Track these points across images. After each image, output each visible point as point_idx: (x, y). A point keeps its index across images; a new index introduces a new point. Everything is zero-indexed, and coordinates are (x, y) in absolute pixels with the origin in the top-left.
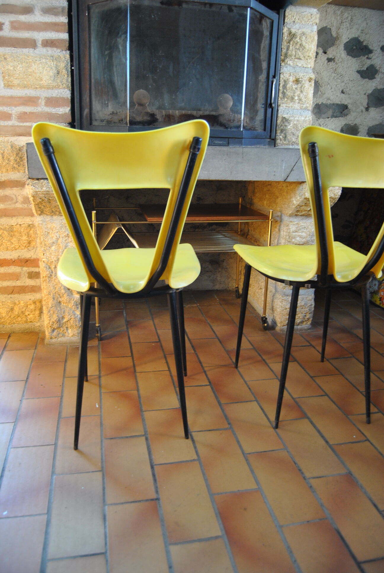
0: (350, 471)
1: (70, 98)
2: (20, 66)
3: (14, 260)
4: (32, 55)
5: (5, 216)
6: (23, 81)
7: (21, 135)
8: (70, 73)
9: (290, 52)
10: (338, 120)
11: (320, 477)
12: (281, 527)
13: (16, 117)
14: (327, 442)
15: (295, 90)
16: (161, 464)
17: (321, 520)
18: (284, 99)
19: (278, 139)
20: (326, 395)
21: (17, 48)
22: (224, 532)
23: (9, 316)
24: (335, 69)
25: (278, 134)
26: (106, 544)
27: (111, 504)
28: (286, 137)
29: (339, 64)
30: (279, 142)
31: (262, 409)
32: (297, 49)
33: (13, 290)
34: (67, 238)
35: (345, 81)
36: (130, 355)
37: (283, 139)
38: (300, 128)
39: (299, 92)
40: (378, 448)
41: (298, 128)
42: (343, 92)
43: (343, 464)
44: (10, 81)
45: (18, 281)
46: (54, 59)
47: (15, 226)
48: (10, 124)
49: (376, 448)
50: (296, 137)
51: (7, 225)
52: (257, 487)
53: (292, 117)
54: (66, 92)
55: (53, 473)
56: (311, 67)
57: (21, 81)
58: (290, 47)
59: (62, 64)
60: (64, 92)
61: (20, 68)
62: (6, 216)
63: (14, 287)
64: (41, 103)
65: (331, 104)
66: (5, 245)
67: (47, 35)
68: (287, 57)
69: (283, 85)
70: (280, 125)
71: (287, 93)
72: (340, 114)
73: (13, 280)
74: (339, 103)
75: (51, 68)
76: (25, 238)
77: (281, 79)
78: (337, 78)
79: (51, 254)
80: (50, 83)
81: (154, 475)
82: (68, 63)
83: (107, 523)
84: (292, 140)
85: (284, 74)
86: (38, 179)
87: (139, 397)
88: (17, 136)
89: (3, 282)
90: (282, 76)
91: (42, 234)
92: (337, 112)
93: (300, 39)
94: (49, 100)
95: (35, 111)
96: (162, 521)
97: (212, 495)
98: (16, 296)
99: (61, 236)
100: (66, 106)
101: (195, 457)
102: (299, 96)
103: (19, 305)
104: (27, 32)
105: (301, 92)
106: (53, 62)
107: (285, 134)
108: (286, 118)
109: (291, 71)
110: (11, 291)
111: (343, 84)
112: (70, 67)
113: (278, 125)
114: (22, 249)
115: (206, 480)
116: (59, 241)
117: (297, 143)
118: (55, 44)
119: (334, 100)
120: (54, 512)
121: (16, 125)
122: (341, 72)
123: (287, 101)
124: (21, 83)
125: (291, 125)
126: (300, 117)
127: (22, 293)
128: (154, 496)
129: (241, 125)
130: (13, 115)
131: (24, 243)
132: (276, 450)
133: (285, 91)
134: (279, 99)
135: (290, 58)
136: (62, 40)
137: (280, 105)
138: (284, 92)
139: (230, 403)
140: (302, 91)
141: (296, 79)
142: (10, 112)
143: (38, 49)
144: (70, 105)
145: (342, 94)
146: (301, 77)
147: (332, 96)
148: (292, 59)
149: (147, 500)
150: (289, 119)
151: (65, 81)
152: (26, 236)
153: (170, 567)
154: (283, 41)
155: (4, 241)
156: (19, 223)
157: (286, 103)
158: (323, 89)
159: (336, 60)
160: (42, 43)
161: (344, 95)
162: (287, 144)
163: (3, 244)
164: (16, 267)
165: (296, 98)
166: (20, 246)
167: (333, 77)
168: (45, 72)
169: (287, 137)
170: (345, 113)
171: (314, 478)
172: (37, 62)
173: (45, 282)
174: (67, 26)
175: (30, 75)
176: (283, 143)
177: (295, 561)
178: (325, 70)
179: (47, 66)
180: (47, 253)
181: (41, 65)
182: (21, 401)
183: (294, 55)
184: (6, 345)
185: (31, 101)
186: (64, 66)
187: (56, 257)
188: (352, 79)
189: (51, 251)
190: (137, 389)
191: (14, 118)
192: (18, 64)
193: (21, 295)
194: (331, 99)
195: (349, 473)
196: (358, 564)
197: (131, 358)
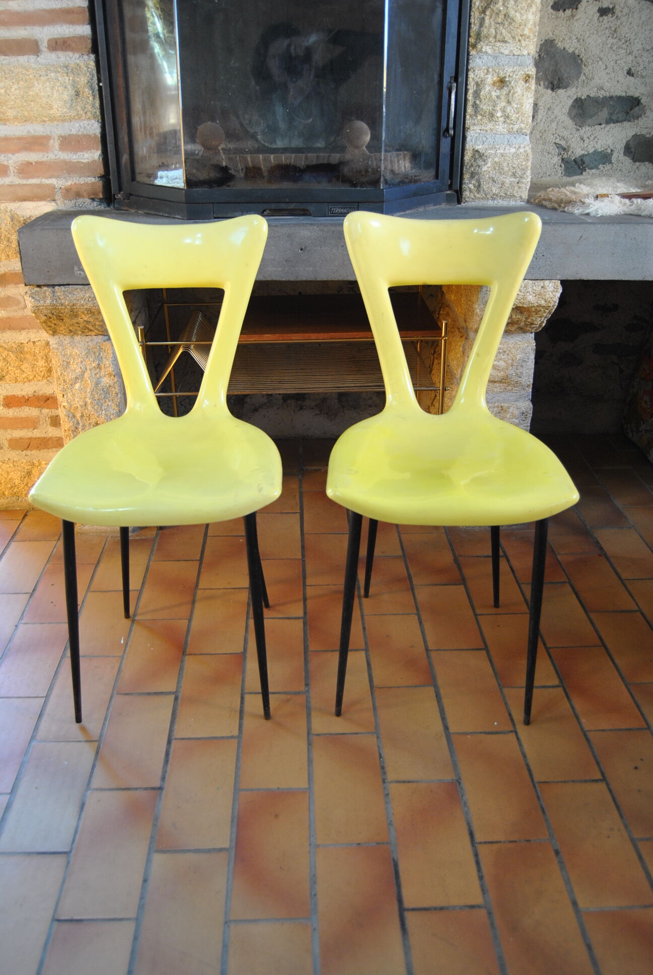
0: (460, 778)
1: (99, 136)
2: (16, 86)
3: (27, 397)
4: (34, 66)
5: (9, 329)
6: (22, 110)
7: (25, 200)
8: (97, 93)
9: (485, 31)
10: (619, 127)
11: (409, 782)
12: (317, 846)
13: (16, 171)
14: (446, 728)
15: (496, 99)
16: (183, 739)
17: (378, 844)
18: (477, 116)
19: (465, 190)
20: (486, 648)
21: (9, 56)
22: (234, 843)
23: (25, 484)
24: (613, 29)
25: (466, 180)
26: (74, 841)
27: (97, 789)
28: (479, 186)
29: (624, 19)
30: (469, 195)
31: (369, 664)
32: (499, 24)
33: (29, 445)
34: (98, 370)
35: (634, 53)
36: (198, 558)
37: (476, 189)
38: (506, 169)
39: (503, 104)
40: (525, 746)
41: (503, 169)
42: (629, 73)
43: (455, 765)
44: (2, 112)
45: (36, 430)
46: (70, 71)
47: (27, 345)
48: (7, 183)
49: (520, 745)
50: (500, 186)
51: (15, 342)
52: (307, 786)
53: (492, 148)
54: (92, 126)
55: (33, 738)
56: (529, 54)
57: (18, 112)
58: (484, 20)
59: (82, 79)
60: (90, 126)
61: (16, 89)
62: (11, 330)
63: (30, 439)
64: (53, 146)
65: (606, 97)
66: (12, 374)
67: (56, 31)
68: (480, 39)
69: (474, 91)
70: (470, 164)
71: (481, 106)
72: (625, 114)
73: (28, 427)
74: (624, 94)
75: (65, 87)
76: (41, 363)
77: (470, 80)
78: (619, 47)
79: (74, 395)
80: (66, 113)
81: (167, 754)
82: (93, 76)
83: (84, 813)
84: (492, 191)
85: (476, 71)
86: (39, 286)
87: (188, 631)
88: (18, 201)
89: (13, 431)
90: (471, 75)
91: (59, 364)
92: (617, 114)
93: (503, 4)
94: (66, 139)
95: (44, 159)
96: (156, 819)
97: (237, 790)
98: (35, 452)
99: (88, 367)
100: (93, 149)
101: (236, 732)
102: (503, 111)
103: (39, 467)
104: (23, 28)
105: (509, 102)
106: (67, 76)
107: (478, 181)
108: (481, 152)
109: (489, 64)
110: (27, 445)
111: (630, 58)
112: (96, 82)
113: (466, 164)
114: (39, 380)
115: (237, 768)
116: (86, 375)
117: (501, 196)
118: (69, 45)
119: (612, 90)
120: (21, 791)
121: (17, 183)
122: (627, 35)
123: (481, 120)
124: (19, 115)
125: (489, 164)
126: (508, 147)
127: (44, 449)
128: (157, 784)
129: (380, 178)
130: (11, 168)
131: (41, 372)
132: (361, 733)
133: (478, 102)
134: (468, 117)
135: (487, 42)
136: (81, 38)
137: (468, 129)
138: (476, 104)
139: (323, 651)
140: (510, 100)
141: (498, 79)
142: (6, 163)
143: (42, 56)
144: (100, 147)
145: (629, 78)
146: (508, 74)
147: (608, 82)
148: (490, 42)
149: (146, 789)
150: (485, 155)
151: (89, 107)
152: (44, 361)
153: (145, 880)
154: (473, 9)
155: (10, 368)
156: (32, 340)
157: (481, 124)
158: (590, 70)
159: (617, 11)
160: (48, 45)
161: (632, 78)
162: (482, 199)
163: (10, 372)
164: (31, 408)
165: (499, 114)
166: (35, 376)
167: (609, 46)
168: (55, 94)
169: (482, 186)
170: (635, 114)
171: (399, 782)
172: (42, 78)
173: (68, 438)
174: (87, 14)
175: (32, 101)
176: (475, 196)
177: (315, 895)
178: (593, 34)
179: (58, 84)
180: (69, 394)
181: (48, 83)
182: (16, 626)
183: (493, 35)
184: (18, 531)
185: (37, 143)
186: (86, 81)
187: (82, 400)
188: (648, 47)
189: (74, 391)
190: (188, 618)
191: (12, 172)
192: (11, 83)
193: (42, 451)
194: (604, 88)
195: (457, 781)
196: (402, 910)
197: (197, 563)
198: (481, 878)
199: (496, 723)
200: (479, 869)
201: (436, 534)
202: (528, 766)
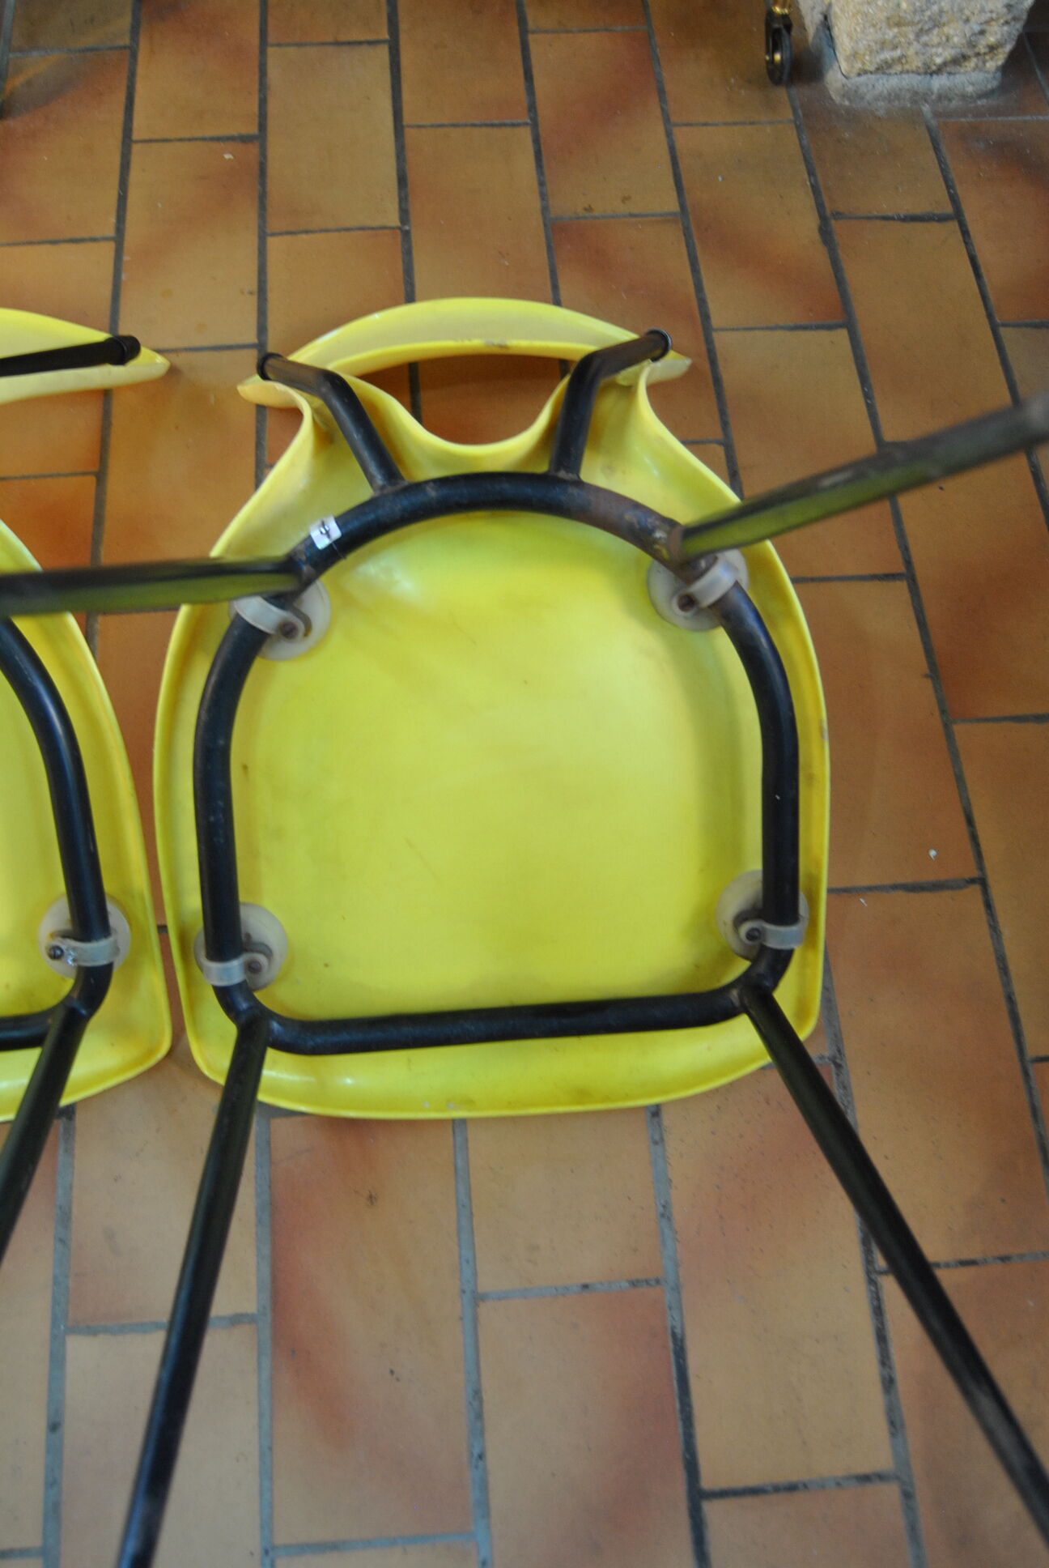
0: (839, 1051)
12: (478, 1298)
17: (634, 1284)
20: (909, 576)
36: (112, 233)
40: (1006, 932)
49: (994, 928)
153: (54, 1427)
177: (481, 1457)
190: (95, 469)
195: (833, 1060)
196: (697, 1496)
197: (110, 247)
198: (889, 1384)
199: (933, 853)
200: (885, 1359)
201: (768, 129)
202: (1010, 999)
